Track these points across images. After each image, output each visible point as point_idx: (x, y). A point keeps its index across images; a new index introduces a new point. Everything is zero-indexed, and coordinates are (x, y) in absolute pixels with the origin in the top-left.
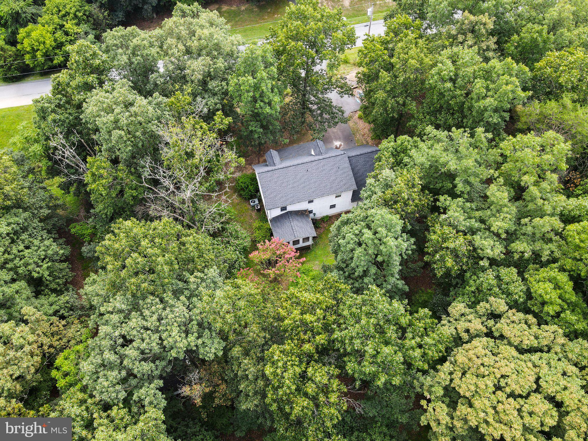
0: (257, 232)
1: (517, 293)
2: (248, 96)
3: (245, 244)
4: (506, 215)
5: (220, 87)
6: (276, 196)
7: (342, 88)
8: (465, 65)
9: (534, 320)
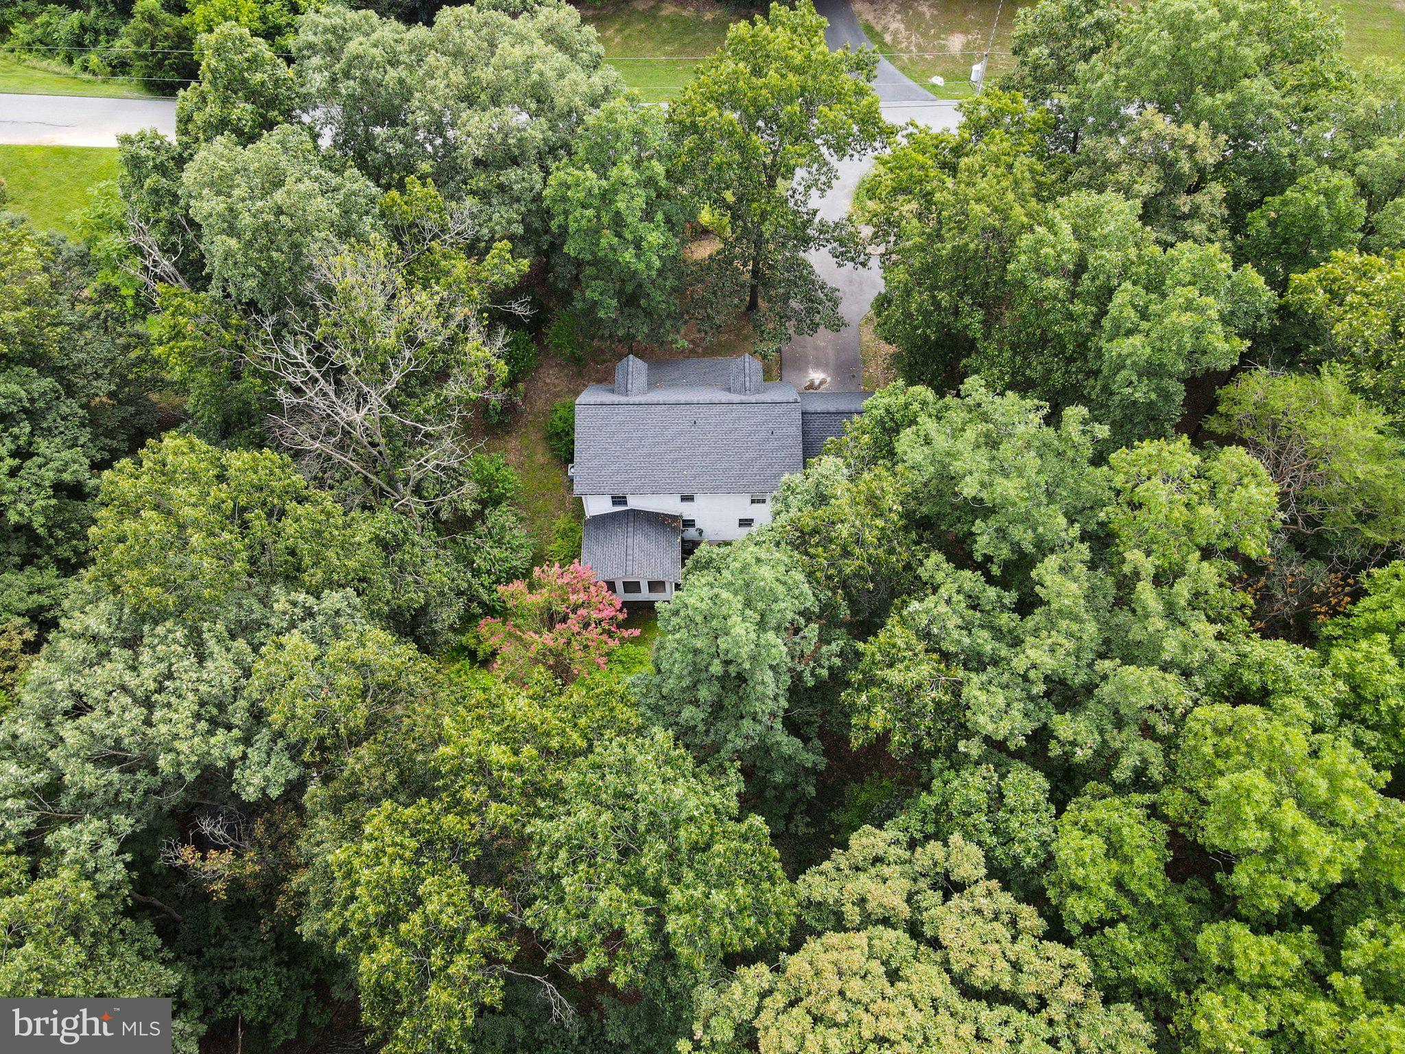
0: (560, 541)
1: (1022, 841)
2: (582, 217)
3: (515, 563)
4: (1062, 640)
5: (526, 185)
6: (603, 466)
7: (842, 243)
8: (1105, 242)
9: (1040, 924)
